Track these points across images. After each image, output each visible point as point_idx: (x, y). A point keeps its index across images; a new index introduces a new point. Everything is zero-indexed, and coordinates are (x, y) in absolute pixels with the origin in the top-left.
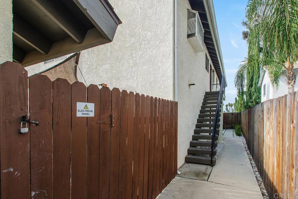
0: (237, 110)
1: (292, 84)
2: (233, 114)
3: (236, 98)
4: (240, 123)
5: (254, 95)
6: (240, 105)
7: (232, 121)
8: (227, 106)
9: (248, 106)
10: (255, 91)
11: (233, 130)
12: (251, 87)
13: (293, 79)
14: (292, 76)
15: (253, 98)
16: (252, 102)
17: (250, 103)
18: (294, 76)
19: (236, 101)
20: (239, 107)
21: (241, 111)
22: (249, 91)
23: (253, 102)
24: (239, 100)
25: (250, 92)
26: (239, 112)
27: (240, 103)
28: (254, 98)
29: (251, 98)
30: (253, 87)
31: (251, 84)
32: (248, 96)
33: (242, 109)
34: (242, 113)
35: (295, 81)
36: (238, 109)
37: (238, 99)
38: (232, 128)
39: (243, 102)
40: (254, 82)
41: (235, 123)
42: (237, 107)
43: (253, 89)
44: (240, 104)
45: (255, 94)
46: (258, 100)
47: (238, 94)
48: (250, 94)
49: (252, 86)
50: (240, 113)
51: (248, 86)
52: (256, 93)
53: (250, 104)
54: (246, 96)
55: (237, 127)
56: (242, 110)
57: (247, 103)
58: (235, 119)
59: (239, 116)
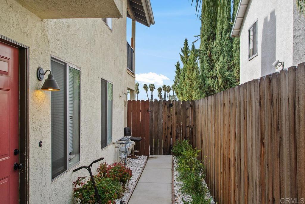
0: (182, 94)
2: (171, 105)
3: (178, 64)
5: (218, 59)
6: (188, 82)
7: (168, 128)
8: (160, 90)
9: (207, 86)
10: (222, 49)
12: (213, 41)
15: (217, 66)
16: (215, 78)
17: (210, 79)
19: (178, 72)
20: (187, 87)
22: (207, 49)
23: (216, 76)
24: (185, 70)
25: (210, 52)
27: (189, 76)
28: (218, 67)
29: (212, 68)
30: (217, 41)
31: (212, 33)
32: (205, 61)
33: (194, 93)
36: (184, 92)
37: (182, 66)
38: (167, 150)
42: (180, 88)
43: (216, 46)
44: (189, 79)
45: (221, 57)
47: (183, 55)
48: (210, 56)
49: (214, 38)
51: (206, 37)
52: (224, 56)
53: (210, 81)
54: (202, 62)
57: (204, 80)
58: (178, 120)
59: (189, 113)
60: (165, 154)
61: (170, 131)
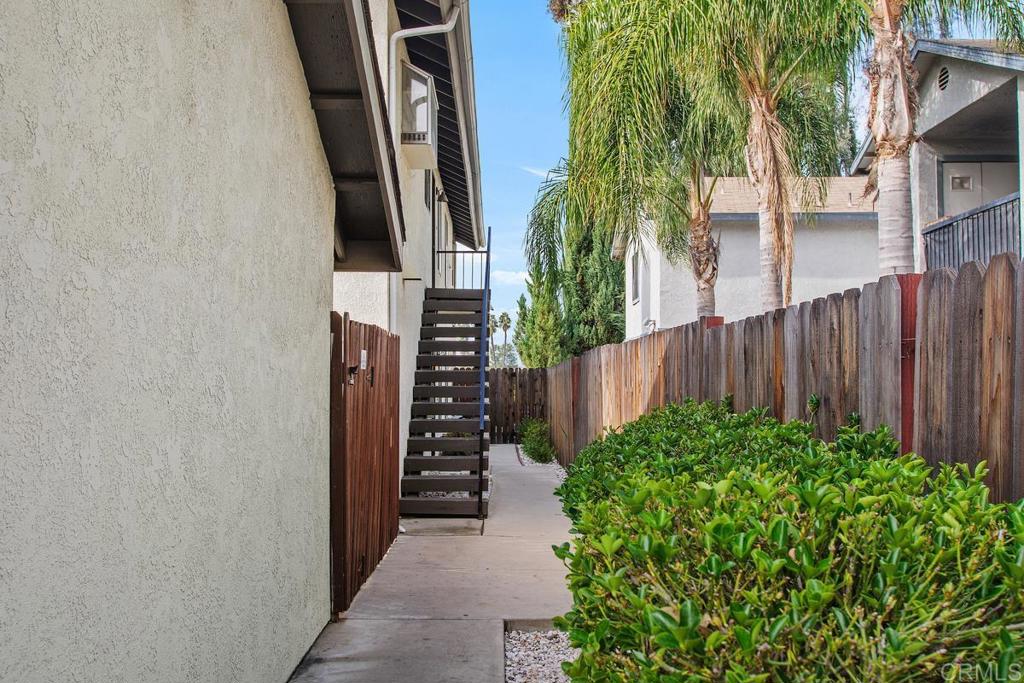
0: (530, 356)
1: (707, 275)
2: (514, 375)
3: (523, 299)
4: (543, 413)
5: (596, 288)
6: (541, 335)
7: (510, 407)
9: (575, 340)
10: (604, 271)
11: (513, 446)
12: (587, 255)
13: (708, 259)
14: (708, 250)
15: (595, 302)
16: (591, 323)
17: (582, 326)
18: (711, 250)
19: (523, 315)
20: (539, 343)
21: (546, 360)
22: (577, 269)
23: (593, 320)
24: (534, 311)
25: (583, 276)
26: (535, 365)
27: (542, 324)
28: (597, 302)
29: (586, 305)
30: (595, 253)
31: (585, 239)
32: (573, 291)
33: (550, 354)
34: (551, 373)
35: (714, 269)
36: (533, 352)
37: (529, 304)
38: (510, 438)
39: (551, 322)
40: (597, 232)
41: (522, 415)
42: (526, 344)
43: (592, 263)
44: (542, 329)
45: (602, 285)
46: (614, 315)
47: (531, 282)
48: (582, 283)
49: (589, 249)
50: (544, 370)
51: (574, 247)
52: (608, 284)
53: (582, 330)
54: (567, 293)
55: (534, 429)
56: (550, 360)
57: (571, 327)
58: (523, 396)
59: (538, 384)
60: (505, 442)
61: (512, 410)
